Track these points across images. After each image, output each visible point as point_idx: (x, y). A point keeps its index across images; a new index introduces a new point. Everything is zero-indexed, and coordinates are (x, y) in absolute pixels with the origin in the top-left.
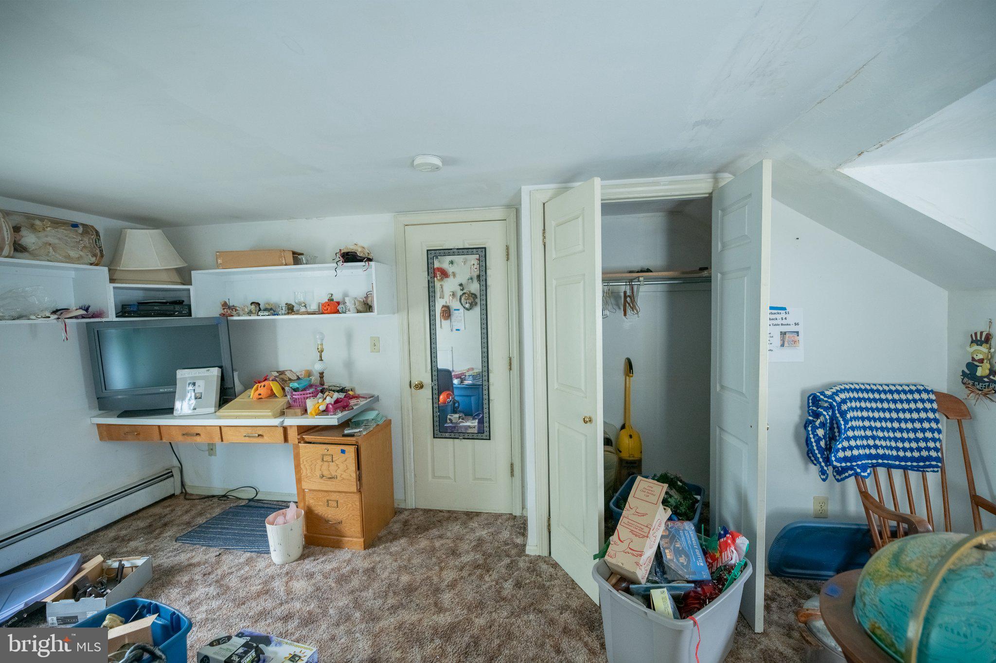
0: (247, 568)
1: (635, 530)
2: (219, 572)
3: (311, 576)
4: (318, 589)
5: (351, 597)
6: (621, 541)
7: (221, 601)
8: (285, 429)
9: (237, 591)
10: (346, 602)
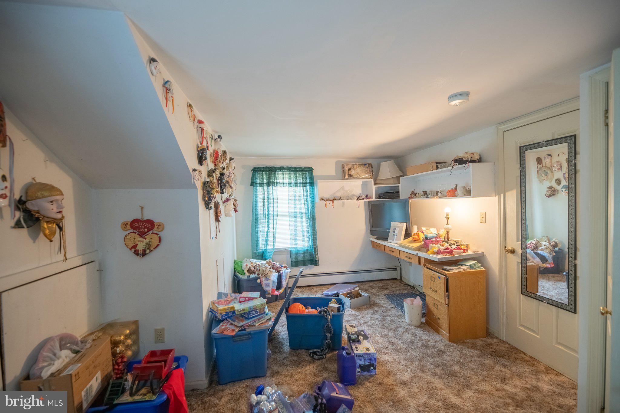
0: (396, 318)
2: (387, 314)
3: (415, 335)
4: (412, 342)
5: (422, 355)
7: (379, 323)
8: (419, 258)
9: (386, 323)
10: (418, 355)
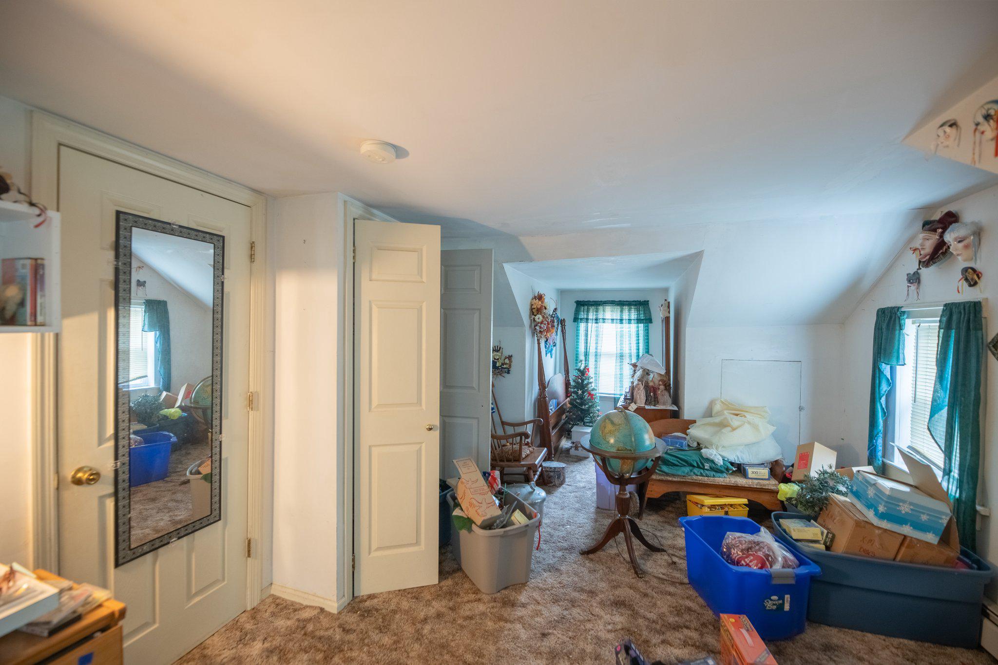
1: (481, 492)
6: (481, 503)
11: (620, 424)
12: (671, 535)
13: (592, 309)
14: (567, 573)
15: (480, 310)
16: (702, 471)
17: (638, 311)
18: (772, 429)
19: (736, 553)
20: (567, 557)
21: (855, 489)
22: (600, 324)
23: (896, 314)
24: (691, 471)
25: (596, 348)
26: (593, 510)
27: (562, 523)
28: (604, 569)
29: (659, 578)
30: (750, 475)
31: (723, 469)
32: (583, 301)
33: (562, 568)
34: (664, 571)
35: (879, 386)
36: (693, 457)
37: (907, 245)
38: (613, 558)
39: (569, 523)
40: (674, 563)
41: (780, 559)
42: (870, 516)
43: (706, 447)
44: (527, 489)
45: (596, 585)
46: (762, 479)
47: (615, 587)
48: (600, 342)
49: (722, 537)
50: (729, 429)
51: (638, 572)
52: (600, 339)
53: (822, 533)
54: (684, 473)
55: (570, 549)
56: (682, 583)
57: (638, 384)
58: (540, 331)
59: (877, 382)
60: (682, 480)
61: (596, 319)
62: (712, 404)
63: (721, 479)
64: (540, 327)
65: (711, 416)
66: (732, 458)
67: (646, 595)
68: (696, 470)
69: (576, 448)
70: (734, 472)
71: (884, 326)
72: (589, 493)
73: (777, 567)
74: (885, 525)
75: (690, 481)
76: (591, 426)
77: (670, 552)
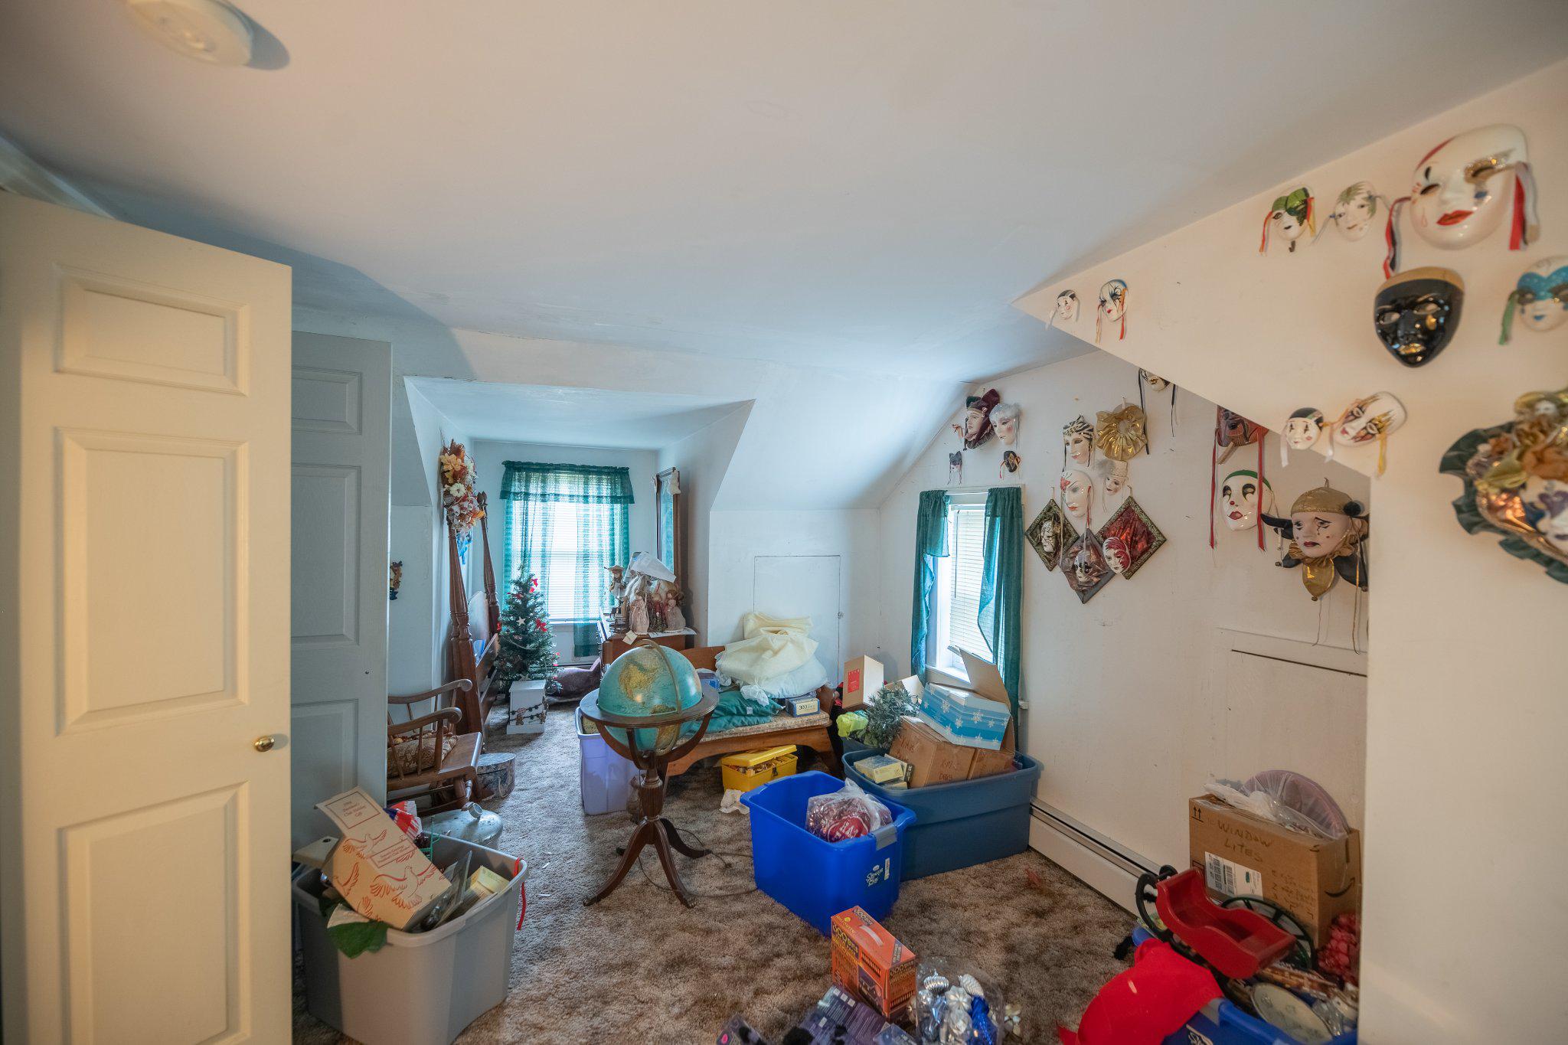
1: (398, 855)
6: (404, 879)
11: (654, 670)
12: (709, 825)
13: (535, 477)
14: (575, 949)
15: (359, 469)
16: (743, 719)
17: (613, 484)
18: (815, 644)
19: (827, 825)
20: (565, 919)
21: (926, 705)
22: (549, 503)
23: (941, 498)
24: (729, 722)
25: (544, 545)
26: (579, 821)
27: (534, 862)
28: (634, 915)
29: (716, 897)
30: (799, 712)
31: (769, 711)
32: (519, 463)
33: (562, 944)
34: (720, 883)
35: (924, 582)
36: (732, 702)
37: (948, 422)
38: (640, 891)
39: (545, 858)
40: (728, 866)
41: (877, 815)
42: (947, 733)
43: (746, 684)
44: (467, 817)
45: (631, 949)
46: (812, 714)
47: (662, 938)
48: (549, 533)
49: (804, 808)
50: (769, 653)
51: (684, 898)
52: (549, 528)
53: (902, 767)
54: (720, 726)
55: (565, 904)
56: (749, 893)
57: (638, 600)
58: (461, 515)
59: (922, 576)
60: (717, 738)
61: (543, 495)
62: (743, 619)
63: (767, 725)
64: (462, 508)
65: (743, 638)
66: (777, 693)
67: (708, 932)
68: (736, 720)
69: (519, 721)
70: (781, 711)
71: (929, 512)
72: (563, 795)
73: (876, 827)
74: (961, 741)
75: (728, 736)
76: (542, 679)
77: (717, 850)
